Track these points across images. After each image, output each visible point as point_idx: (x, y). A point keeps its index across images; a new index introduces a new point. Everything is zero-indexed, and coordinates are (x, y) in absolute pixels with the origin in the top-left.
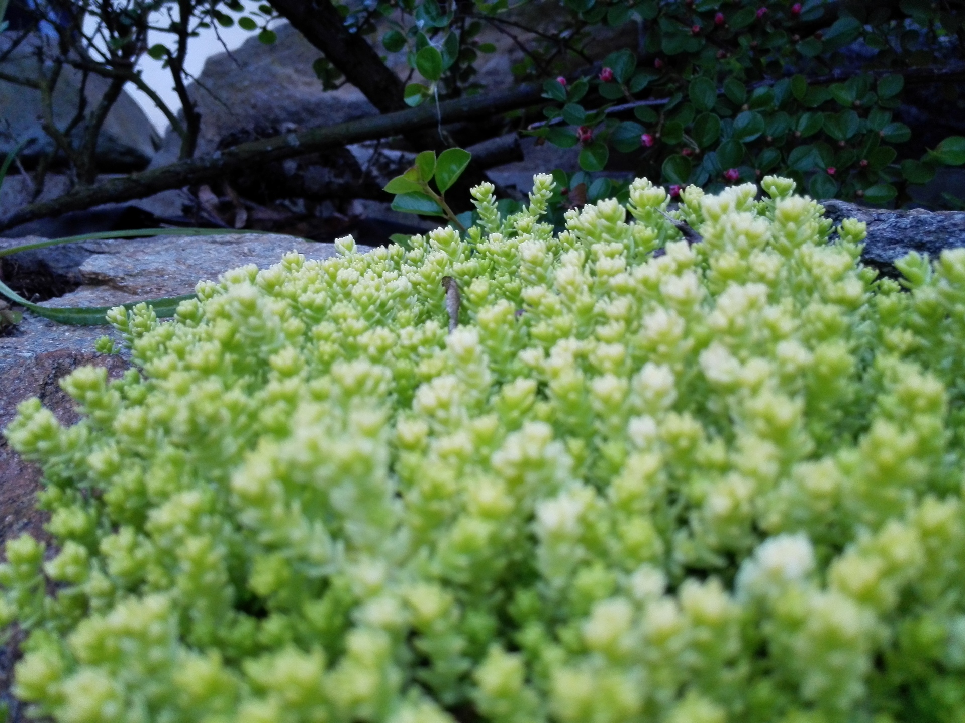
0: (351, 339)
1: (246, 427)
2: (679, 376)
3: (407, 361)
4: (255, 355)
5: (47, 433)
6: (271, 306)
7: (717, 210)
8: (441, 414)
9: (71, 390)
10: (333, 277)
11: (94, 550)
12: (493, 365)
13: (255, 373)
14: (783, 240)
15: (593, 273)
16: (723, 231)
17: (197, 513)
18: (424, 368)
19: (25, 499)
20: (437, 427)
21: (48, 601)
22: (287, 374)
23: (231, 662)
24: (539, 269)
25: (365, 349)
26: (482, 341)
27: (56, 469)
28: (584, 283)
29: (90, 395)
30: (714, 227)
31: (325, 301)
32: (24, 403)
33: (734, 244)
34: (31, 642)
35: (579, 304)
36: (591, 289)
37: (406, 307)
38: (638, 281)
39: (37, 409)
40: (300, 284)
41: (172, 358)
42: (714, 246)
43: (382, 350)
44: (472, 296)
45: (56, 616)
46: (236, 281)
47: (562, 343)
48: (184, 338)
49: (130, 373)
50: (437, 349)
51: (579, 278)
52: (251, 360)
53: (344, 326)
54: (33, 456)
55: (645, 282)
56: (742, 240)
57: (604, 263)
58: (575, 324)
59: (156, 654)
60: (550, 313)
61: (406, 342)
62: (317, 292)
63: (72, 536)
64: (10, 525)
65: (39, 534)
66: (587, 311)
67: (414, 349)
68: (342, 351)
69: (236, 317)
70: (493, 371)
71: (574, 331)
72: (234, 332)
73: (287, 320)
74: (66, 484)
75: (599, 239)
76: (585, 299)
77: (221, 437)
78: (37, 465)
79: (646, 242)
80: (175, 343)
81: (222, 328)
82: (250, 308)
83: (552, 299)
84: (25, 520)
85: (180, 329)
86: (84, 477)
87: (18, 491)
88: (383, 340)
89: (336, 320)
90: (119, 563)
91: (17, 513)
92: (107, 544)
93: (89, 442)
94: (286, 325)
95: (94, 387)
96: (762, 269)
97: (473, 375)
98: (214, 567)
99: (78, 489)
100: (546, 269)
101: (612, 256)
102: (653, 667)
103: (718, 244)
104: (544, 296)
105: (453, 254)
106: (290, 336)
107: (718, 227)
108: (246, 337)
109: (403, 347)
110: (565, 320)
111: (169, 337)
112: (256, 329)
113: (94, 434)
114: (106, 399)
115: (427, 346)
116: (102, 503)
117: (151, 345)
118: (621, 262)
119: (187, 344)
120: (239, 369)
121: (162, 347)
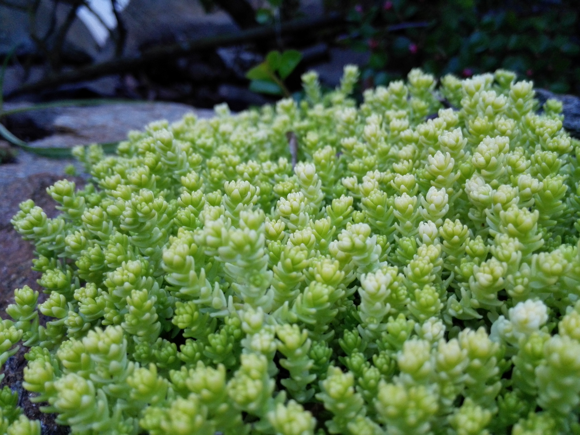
0: (231, 168)
1: (167, 222)
2: (450, 195)
3: (267, 183)
4: (171, 177)
5: (39, 222)
6: (180, 146)
7: (473, 88)
8: (293, 216)
9: (54, 195)
10: (216, 130)
11: (69, 297)
12: (323, 187)
13: (169, 188)
14: (514, 110)
15: (387, 130)
16: (476, 103)
17: (138, 275)
18: (279, 187)
19: (23, 264)
20: (290, 225)
21: (40, 328)
22: (192, 189)
23: (163, 372)
24: (351, 127)
25: (242, 174)
26: (317, 171)
27: (44, 245)
28: (382, 136)
29: (66, 198)
30: (471, 100)
31: (213, 144)
32: (24, 203)
33: (484, 112)
34: (31, 354)
35: (379, 149)
36: (386, 140)
37: (263, 149)
38: (420, 134)
39: (32, 207)
40: (197, 132)
41: (117, 176)
42: (469, 113)
43: (252, 176)
44: (308, 143)
45: (45, 338)
46: (156, 129)
47: (370, 173)
48: (124, 165)
49: (89, 186)
50: (286, 176)
51: (379, 132)
52: (167, 179)
53: (227, 159)
54: (30, 237)
55: (426, 134)
56: (490, 108)
57: (396, 123)
58: (377, 162)
59: (114, 364)
60: (360, 155)
61: (267, 171)
62: (207, 138)
63: (55, 288)
64: (14, 280)
65: (34, 286)
66: (384, 154)
67: (271, 176)
68: (225, 176)
69: (159, 151)
70: (323, 191)
71: (377, 166)
72: (157, 161)
73: (191, 155)
74: (50, 255)
75: (389, 108)
76: (383, 145)
77: (152, 226)
78: (32, 243)
79: (421, 110)
80: (118, 167)
81: (150, 158)
82: (167, 146)
83: (361, 146)
84: (23, 278)
85: (120, 159)
86: (62, 250)
87: (20, 259)
88: (253, 169)
89: (220, 156)
90: (86, 306)
91: (19, 273)
92: (78, 294)
93: (65, 229)
94: (190, 157)
95: (68, 193)
96: (504, 128)
97: (312, 193)
98: (149, 310)
99: (57, 258)
100: (355, 126)
101: (399, 118)
102: (442, 383)
103: (472, 111)
104: (356, 144)
105: (292, 117)
106: (193, 165)
107: (473, 100)
108: (165, 164)
109: (264, 174)
110: (370, 159)
111: (114, 164)
112: (171, 159)
113: (68, 224)
114: (75, 202)
115: (280, 174)
116: (74, 267)
117: (103, 169)
118: (406, 123)
119: (126, 168)
120: (160, 185)
121: (110, 170)
